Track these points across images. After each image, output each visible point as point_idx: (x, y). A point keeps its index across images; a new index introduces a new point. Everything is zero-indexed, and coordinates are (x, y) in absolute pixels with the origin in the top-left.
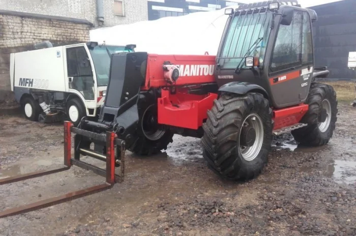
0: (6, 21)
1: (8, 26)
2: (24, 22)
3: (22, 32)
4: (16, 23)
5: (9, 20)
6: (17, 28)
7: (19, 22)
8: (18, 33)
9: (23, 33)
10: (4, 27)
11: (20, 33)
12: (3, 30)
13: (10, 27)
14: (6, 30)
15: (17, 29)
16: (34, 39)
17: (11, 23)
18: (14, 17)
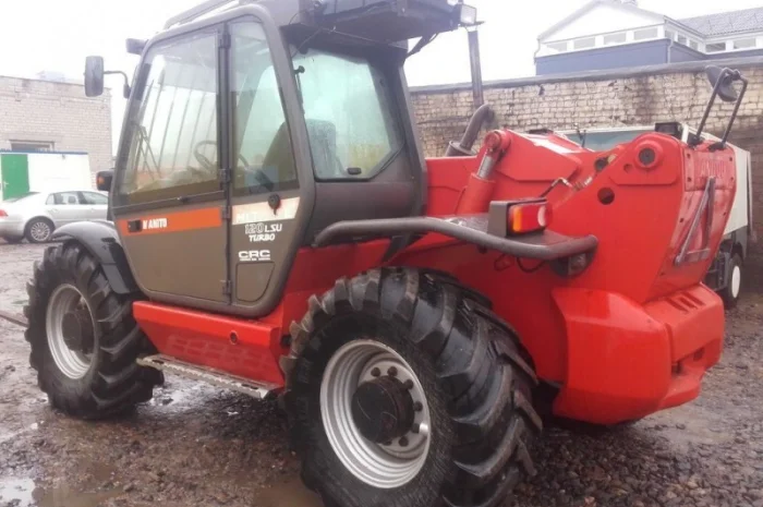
0: (660, 87)
1: (665, 96)
2: (699, 83)
3: (693, 105)
4: (682, 88)
5: (667, 85)
6: (684, 98)
7: (689, 84)
8: (682, 108)
9: (693, 109)
10: (656, 100)
11: (686, 110)
12: (652, 106)
13: (668, 98)
14: (659, 106)
15: (682, 102)
16: (720, 118)
17: (672, 89)
18: (678, 76)
